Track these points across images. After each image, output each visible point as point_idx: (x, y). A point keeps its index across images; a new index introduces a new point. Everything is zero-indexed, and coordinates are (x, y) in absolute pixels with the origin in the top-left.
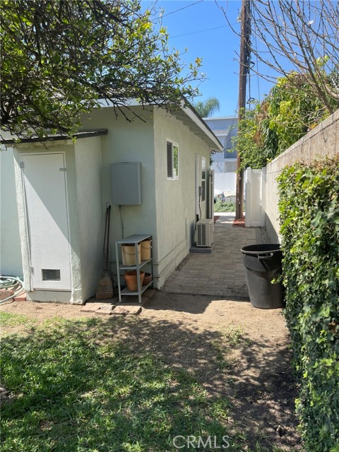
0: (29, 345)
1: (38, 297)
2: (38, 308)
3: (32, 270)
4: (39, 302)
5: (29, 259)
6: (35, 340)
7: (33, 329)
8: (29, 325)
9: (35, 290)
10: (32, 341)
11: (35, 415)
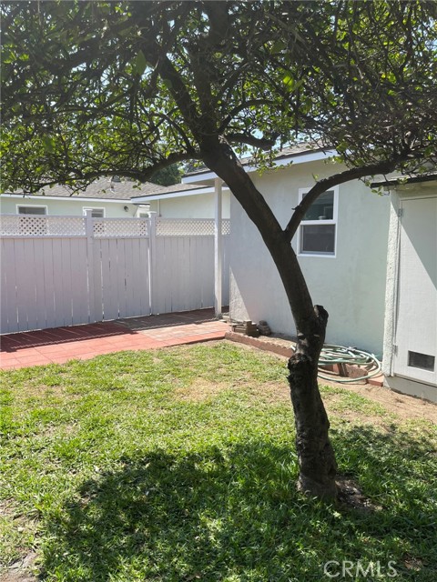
0: (388, 446)
1: (399, 386)
2: (398, 401)
3: (395, 349)
4: (399, 392)
5: (394, 334)
6: (396, 443)
7: (393, 427)
8: (388, 419)
9: (395, 375)
10: (392, 442)
11: (398, 542)
